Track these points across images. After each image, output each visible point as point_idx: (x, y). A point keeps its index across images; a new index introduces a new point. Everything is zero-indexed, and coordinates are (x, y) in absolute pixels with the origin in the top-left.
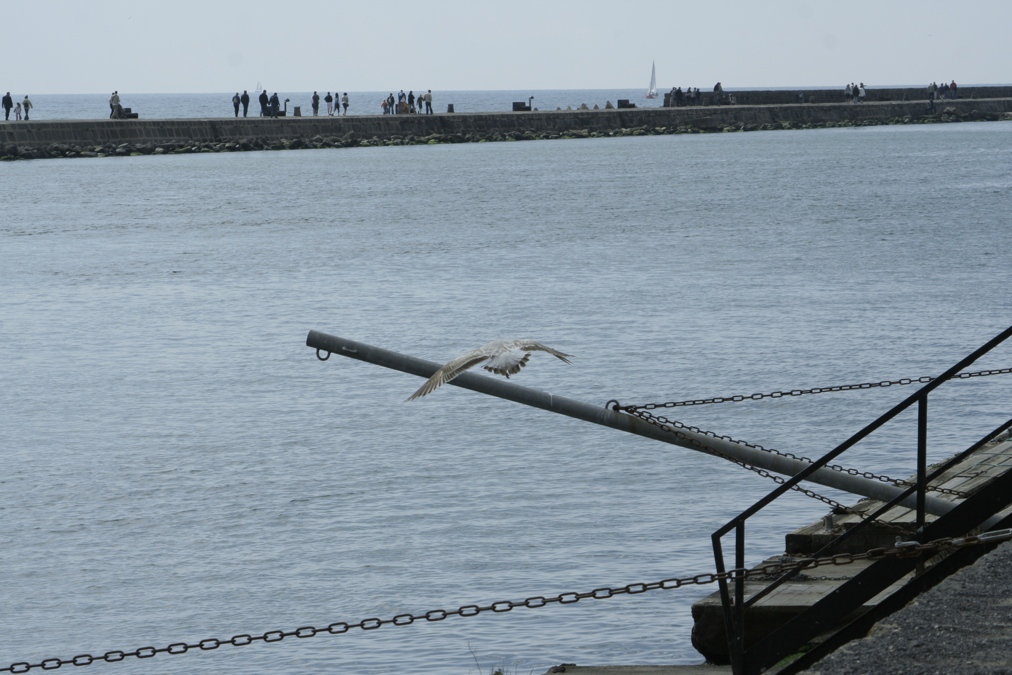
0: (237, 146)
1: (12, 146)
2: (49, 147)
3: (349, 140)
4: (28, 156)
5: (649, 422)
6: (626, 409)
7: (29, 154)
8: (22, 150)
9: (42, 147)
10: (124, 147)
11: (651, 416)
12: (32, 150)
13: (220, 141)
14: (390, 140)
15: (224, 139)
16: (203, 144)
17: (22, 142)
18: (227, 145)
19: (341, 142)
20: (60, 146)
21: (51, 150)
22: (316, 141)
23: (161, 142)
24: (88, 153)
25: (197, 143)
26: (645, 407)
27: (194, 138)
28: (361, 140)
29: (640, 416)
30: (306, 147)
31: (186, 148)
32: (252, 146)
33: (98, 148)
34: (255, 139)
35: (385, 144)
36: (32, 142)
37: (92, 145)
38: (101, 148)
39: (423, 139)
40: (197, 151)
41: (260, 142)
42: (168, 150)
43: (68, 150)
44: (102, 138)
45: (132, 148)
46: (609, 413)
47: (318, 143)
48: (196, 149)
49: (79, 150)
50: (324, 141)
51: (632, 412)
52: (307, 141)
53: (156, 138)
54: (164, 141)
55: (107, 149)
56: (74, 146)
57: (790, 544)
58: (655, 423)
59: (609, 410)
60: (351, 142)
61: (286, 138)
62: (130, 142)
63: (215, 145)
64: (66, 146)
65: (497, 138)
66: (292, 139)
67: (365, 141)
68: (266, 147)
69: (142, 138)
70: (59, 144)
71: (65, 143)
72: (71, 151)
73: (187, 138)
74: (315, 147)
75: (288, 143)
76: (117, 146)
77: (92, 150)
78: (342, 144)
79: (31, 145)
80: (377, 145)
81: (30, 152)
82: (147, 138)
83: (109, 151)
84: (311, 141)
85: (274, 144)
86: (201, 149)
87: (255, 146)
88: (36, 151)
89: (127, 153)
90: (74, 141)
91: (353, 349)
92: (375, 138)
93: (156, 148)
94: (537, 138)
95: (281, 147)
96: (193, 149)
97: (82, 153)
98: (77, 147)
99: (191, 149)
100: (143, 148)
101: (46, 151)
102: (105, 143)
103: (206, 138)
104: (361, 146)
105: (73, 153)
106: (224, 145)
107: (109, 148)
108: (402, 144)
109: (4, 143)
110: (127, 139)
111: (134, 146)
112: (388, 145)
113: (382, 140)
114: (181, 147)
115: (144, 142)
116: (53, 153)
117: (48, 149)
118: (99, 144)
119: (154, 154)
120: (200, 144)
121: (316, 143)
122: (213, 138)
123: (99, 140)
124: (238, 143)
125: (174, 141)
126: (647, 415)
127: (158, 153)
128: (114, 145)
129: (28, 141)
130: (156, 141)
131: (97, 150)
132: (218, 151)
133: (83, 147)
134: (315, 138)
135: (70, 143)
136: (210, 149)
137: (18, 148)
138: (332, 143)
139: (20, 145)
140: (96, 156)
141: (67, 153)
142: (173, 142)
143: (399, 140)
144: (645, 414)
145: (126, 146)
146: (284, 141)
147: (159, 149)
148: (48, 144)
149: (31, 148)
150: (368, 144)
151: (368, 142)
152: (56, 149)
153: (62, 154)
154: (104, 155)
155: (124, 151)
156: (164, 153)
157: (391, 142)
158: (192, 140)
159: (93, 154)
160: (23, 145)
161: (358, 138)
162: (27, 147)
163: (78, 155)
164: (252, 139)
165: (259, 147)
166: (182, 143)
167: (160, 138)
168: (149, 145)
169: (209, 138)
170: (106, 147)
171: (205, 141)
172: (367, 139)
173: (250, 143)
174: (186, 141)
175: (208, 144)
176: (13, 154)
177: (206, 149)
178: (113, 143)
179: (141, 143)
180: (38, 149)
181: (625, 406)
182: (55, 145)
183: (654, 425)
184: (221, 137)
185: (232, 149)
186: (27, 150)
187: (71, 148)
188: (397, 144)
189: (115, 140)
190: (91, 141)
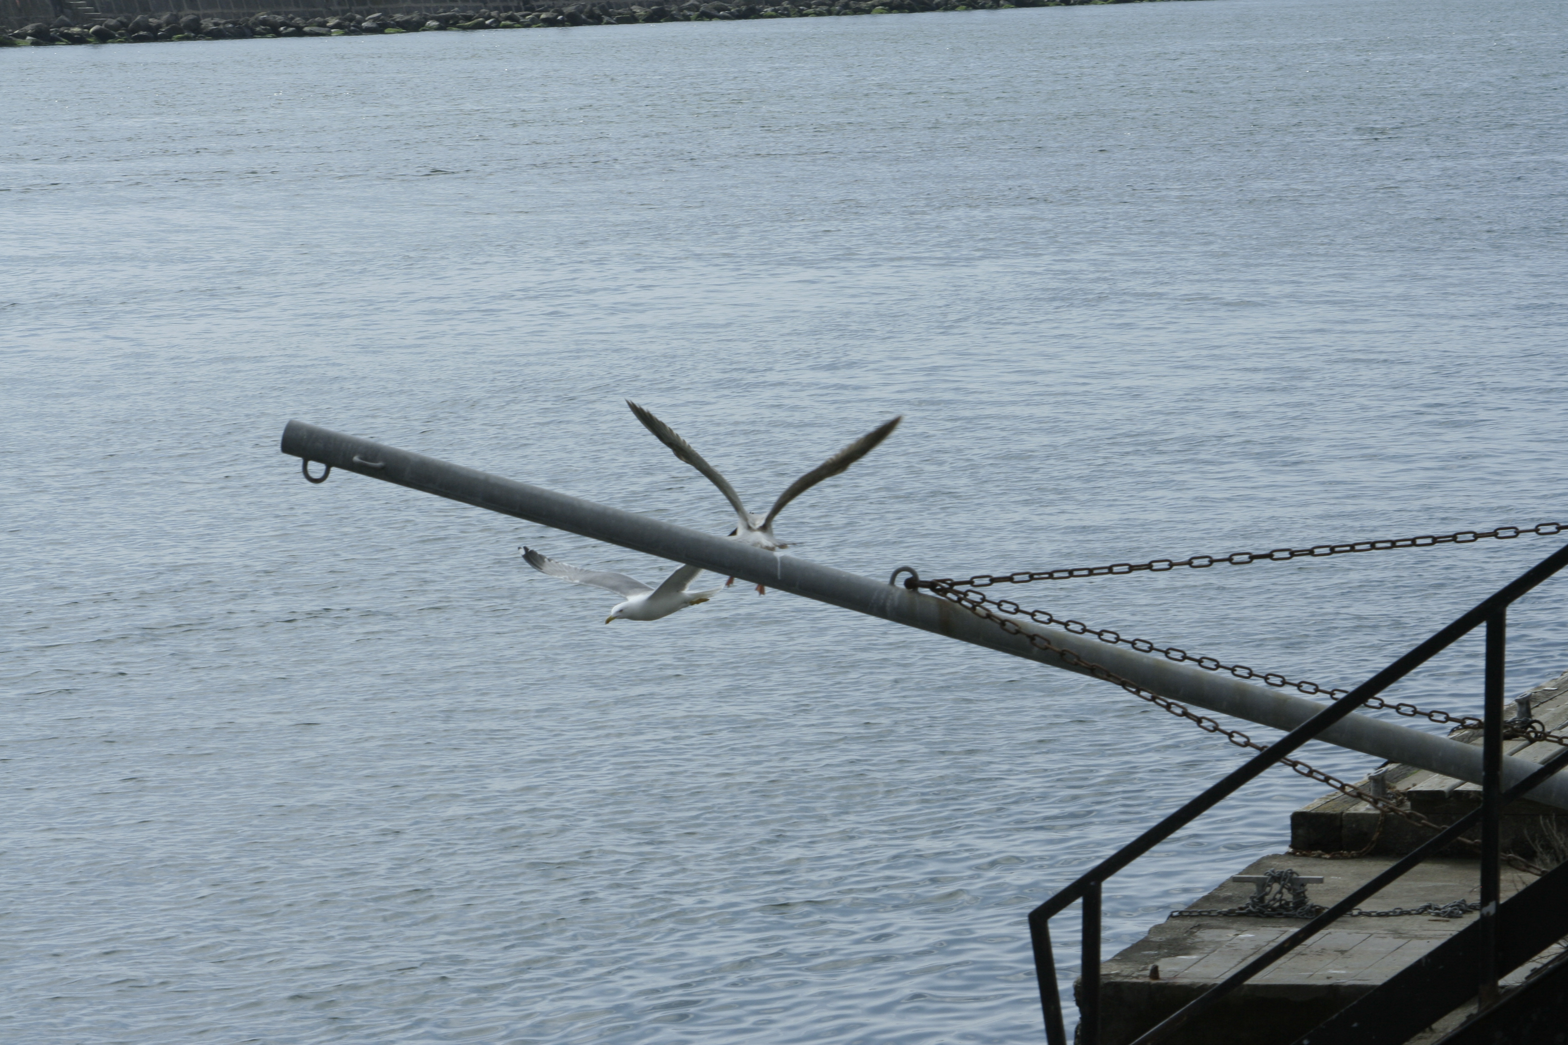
0: (560, 17)
1: (191, 17)
2: (252, 19)
3: (744, 8)
4: (217, 35)
5: (978, 615)
6: (932, 585)
7: (220, 31)
8: (208, 24)
9: (241, 20)
10: (375, 19)
11: (984, 600)
12: (224, 24)
13: (532, 10)
14: (809, 7)
15: (539, 6)
16: (503, 15)
17: (209, 11)
18: (543, 16)
19: (729, 10)
20: (271, 18)
21: (256, 24)
22: (689, 9)
23: (436, 10)
24: (316, 29)
25: (494, 13)
26: (971, 582)
27: (491, 5)
28: (763, 8)
29: (959, 600)
30: (673, 19)
31: (476, 21)
32: (583, 17)
33: (332, 22)
34: (589, 6)
35: (802, 14)
36: (226, 11)
37: (323, 17)
38: (337, 21)
39: (863, 5)
40: (493, 25)
41: (597, 11)
42: (445, 24)
43: (282, 24)
44: (339, 4)
45: (389, 21)
46: (897, 594)
47: (692, 13)
48: (491, 23)
49: (301, 25)
50: (702, 9)
51: (944, 592)
52: (674, 9)
53: (428, 5)
54: (441, 10)
55: (347, 23)
56: (292, 19)
57: (1300, 832)
58: (989, 616)
59: (898, 589)
60: (746, 10)
61: (640, 4)
62: (385, 12)
63: (524, 16)
64: (280, 18)
65: (985, 4)
66: (649, 6)
67: (769, 10)
68: (606, 19)
69: (405, 5)
70: (268, 14)
71: (279, 14)
72: (288, 26)
73: (479, 4)
74: (687, 19)
75: (642, 13)
76: (364, 17)
77: (323, 25)
78: (731, 13)
79: (223, 16)
80: (788, 16)
81: (221, 27)
82: (414, 5)
83: (350, 26)
84: (681, 10)
85: (620, 14)
86: (500, 22)
87: (589, 17)
88: (230, 25)
89: (380, 29)
90: (294, 9)
91: (374, 460)
92: (785, 4)
93: (427, 20)
94: (1051, 4)
95: (632, 19)
96: (487, 22)
97: (306, 29)
98: (298, 20)
99: (483, 22)
100: (407, 21)
101: (247, 26)
102: (344, 12)
103: (510, 4)
104: (762, 17)
105: (291, 29)
106: (538, 16)
107: (351, 21)
108: (830, 13)
109: (180, 14)
110: (382, 7)
111: (391, 17)
112: (807, 15)
113: (797, 6)
114: (469, 18)
115: (409, 11)
116: (258, 29)
117: (250, 23)
118: (334, 14)
119: (424, 30)
120: (499, 14)
121: (688, 13)
122: (521, 4)
123: (336, 8)
124: (561, 13)
125: (456, 9)
126: (977, 598)
127: (431, 29)
128: (358, 16)
129: (219, 10)
130: (428, 9)
131: (330, 24)
132: (528, 26)
133: (307, 19)
134: (687, 4)
135: (287, 14)
136: (514, 23)
137: (202, 21)
138: (715, 12)
139: (205, 16)
140: (328, 34)
141: (282, 28)
142: (455, 11)
143: (825, 8)
144: (971, 596)
145: (379, 17)
146: (637, 9)
147: (432, 23)
148: (253, 14)
149: (223, 21)
150: (774, 13)
151: (773, 11)
152: (264, 22)
153: (274, 31)
154: (341, 32)
155: (374, 25)
156: (439, 28)
157: (811, 11)
158: (486, 7)
159: (323, 31)
160: (212, 17)
161: (759, 4)
162: (216, 20)
163: (299, 33)
164: (585, 6)
165: (595, 19)
166: (470, 13)
167: (435, 5)
168: (415, 16)
169: (515, 4)
170: (346, 19)
171: (507, 9)
172: (772, 5)
173: (582, 12)
174: (477, 9)
175: (512, 15)
176: (193, 32)
177: (508, 23)
178: (357, 13)
179: (403, 13)
180: (234, 23)
181: (929, 579)
182: (262, 16)
183: (988, 621)
184: (535, 4)
185: (551, 23)
186: (216, 24)
187: (288, 22)
188: (819, 14)
189: (362, 8)
190: (321, 9)
